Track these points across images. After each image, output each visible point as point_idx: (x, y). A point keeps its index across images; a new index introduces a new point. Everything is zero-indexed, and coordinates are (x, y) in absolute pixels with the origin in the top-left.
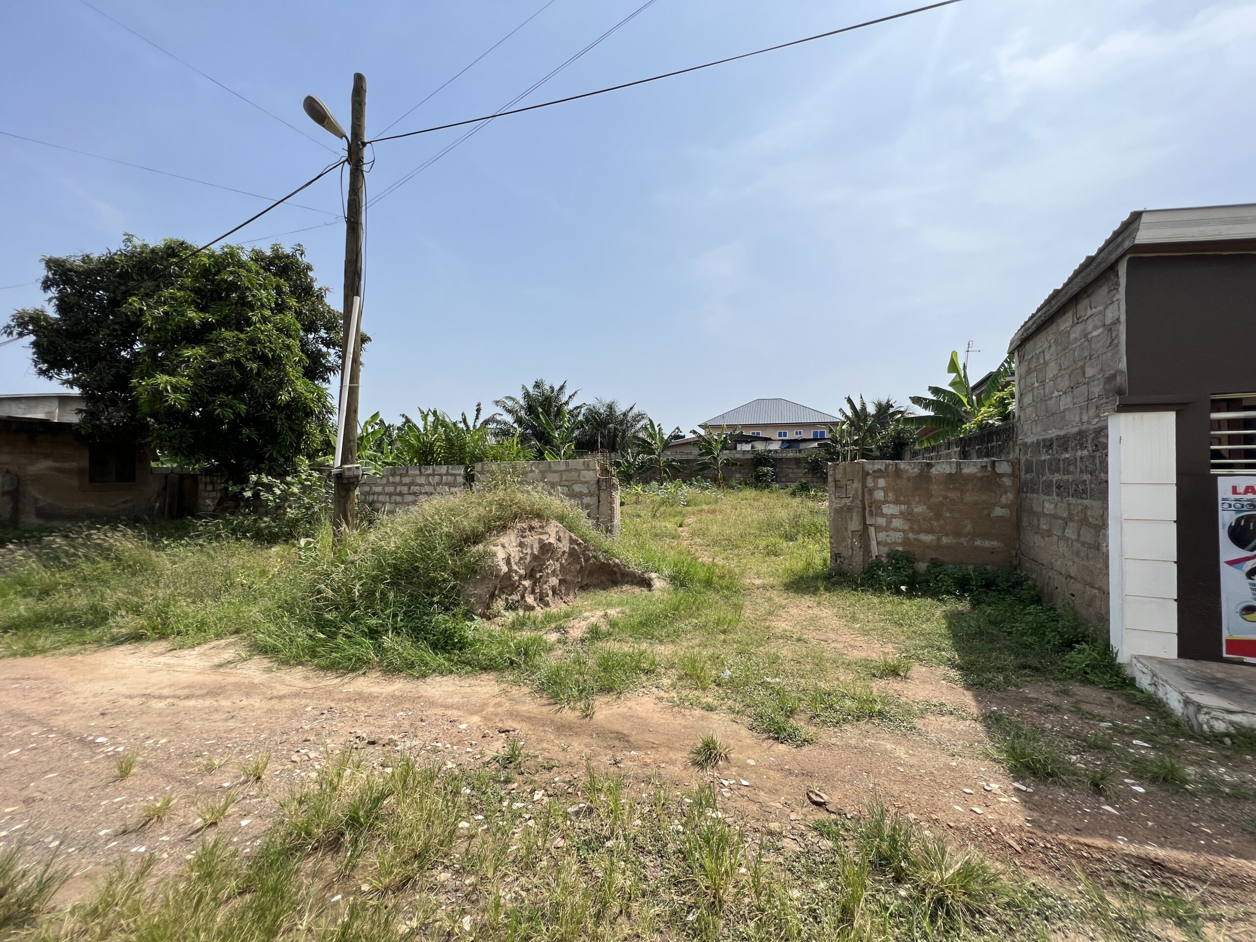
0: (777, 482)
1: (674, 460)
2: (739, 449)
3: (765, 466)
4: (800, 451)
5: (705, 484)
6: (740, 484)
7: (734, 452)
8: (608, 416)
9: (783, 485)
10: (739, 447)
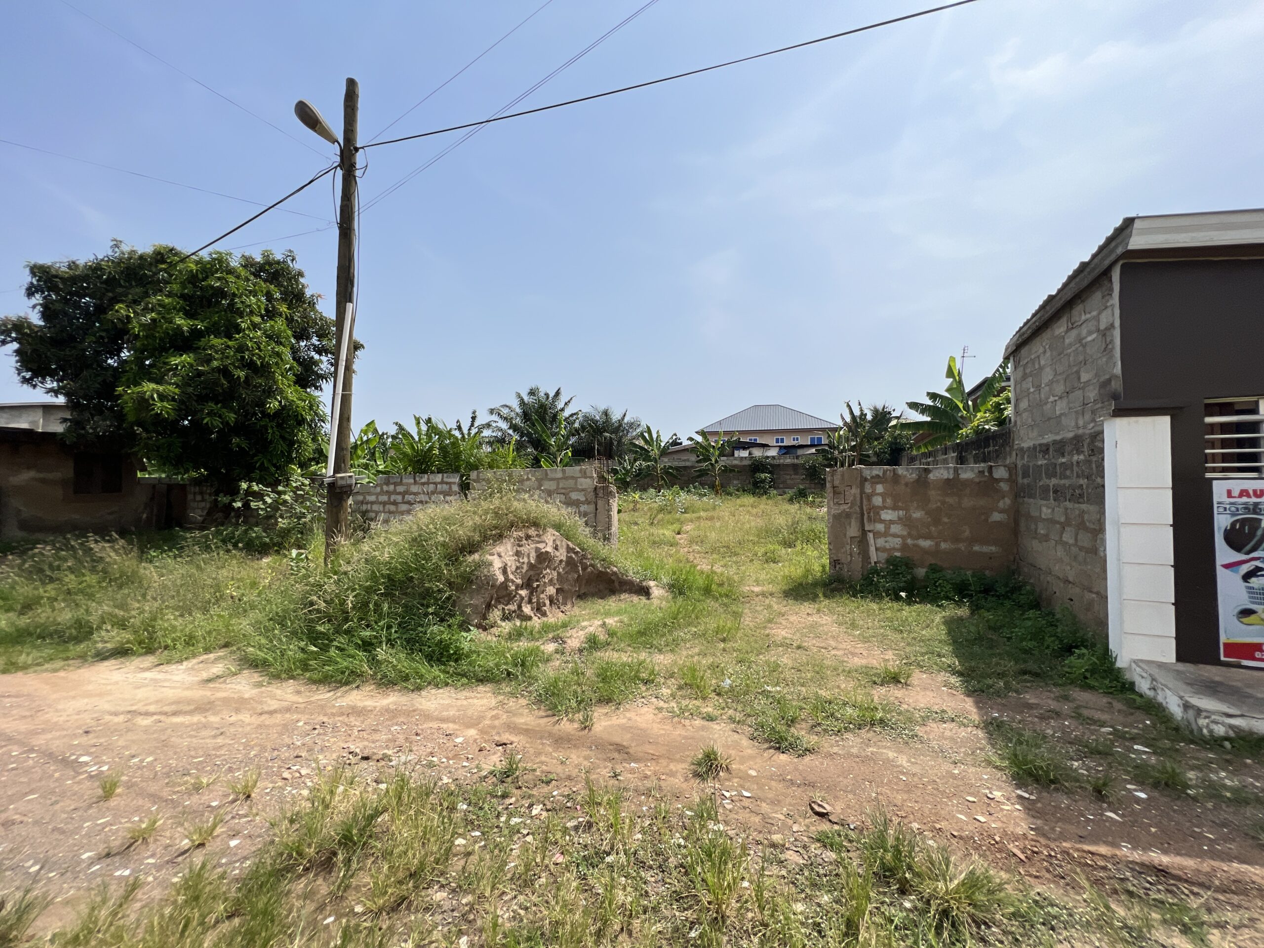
0: (775, 488)
1: (671, 467)
2: (736, 455)
3: (763, 472)
4: (797, 457)
5: (703, 491)
6: (738, 490)
7: (731, 458)
8: (604, 423)
9: (781, 491)
10: (737, 453)
